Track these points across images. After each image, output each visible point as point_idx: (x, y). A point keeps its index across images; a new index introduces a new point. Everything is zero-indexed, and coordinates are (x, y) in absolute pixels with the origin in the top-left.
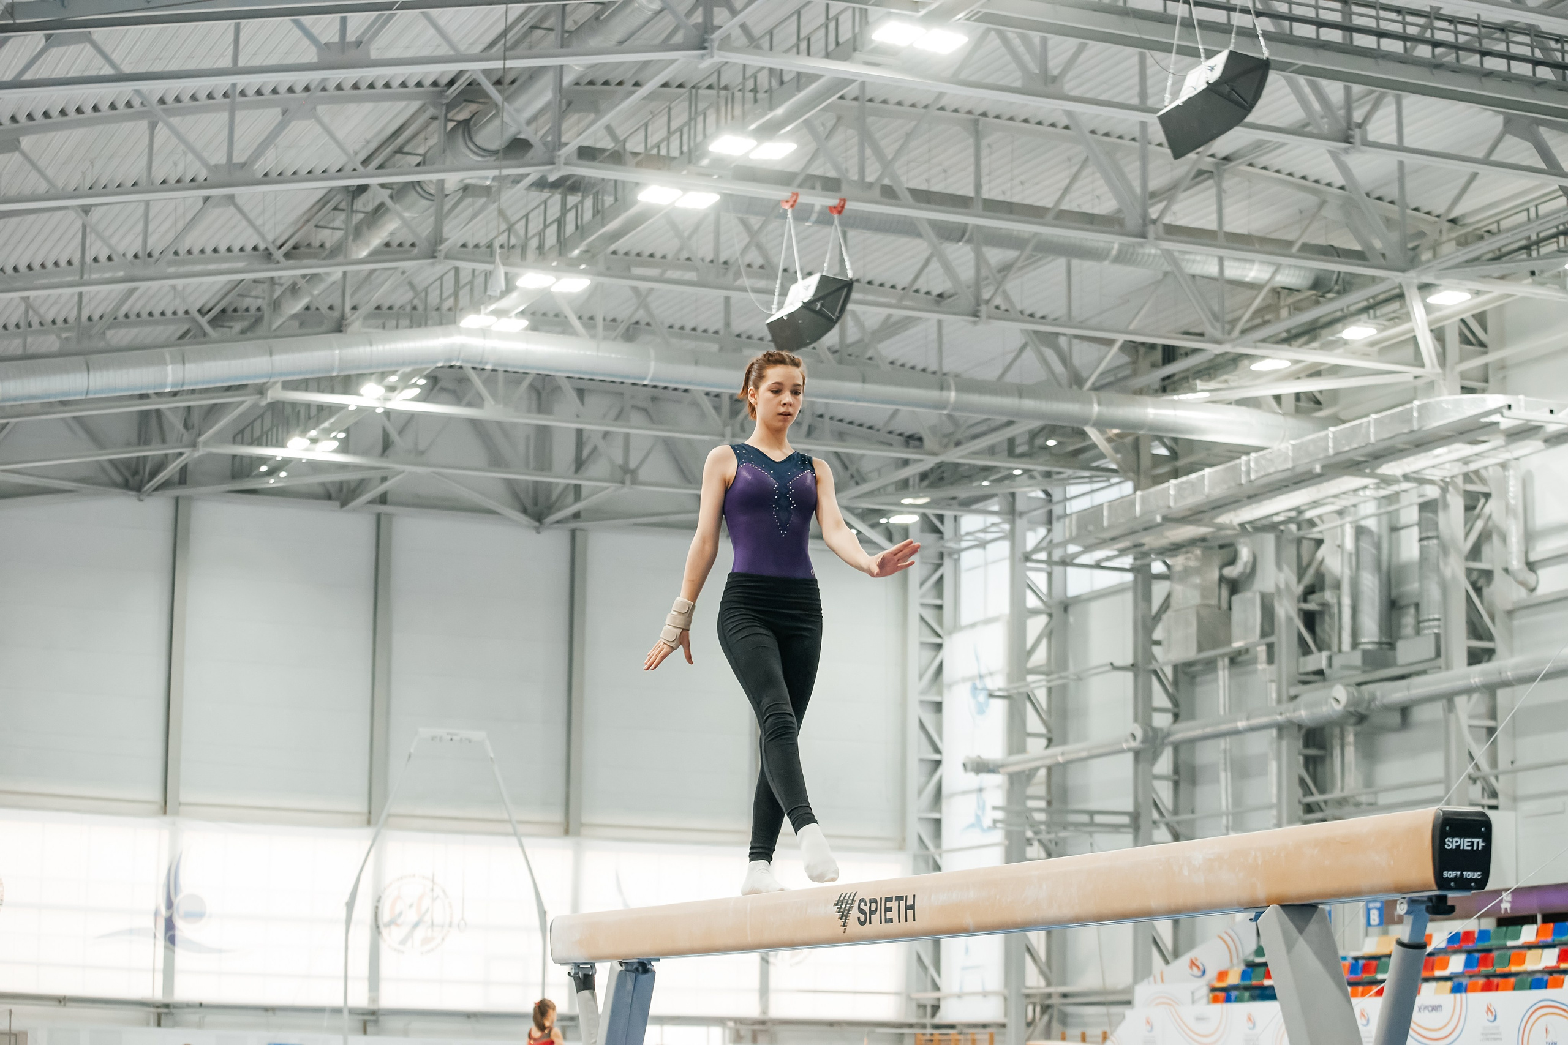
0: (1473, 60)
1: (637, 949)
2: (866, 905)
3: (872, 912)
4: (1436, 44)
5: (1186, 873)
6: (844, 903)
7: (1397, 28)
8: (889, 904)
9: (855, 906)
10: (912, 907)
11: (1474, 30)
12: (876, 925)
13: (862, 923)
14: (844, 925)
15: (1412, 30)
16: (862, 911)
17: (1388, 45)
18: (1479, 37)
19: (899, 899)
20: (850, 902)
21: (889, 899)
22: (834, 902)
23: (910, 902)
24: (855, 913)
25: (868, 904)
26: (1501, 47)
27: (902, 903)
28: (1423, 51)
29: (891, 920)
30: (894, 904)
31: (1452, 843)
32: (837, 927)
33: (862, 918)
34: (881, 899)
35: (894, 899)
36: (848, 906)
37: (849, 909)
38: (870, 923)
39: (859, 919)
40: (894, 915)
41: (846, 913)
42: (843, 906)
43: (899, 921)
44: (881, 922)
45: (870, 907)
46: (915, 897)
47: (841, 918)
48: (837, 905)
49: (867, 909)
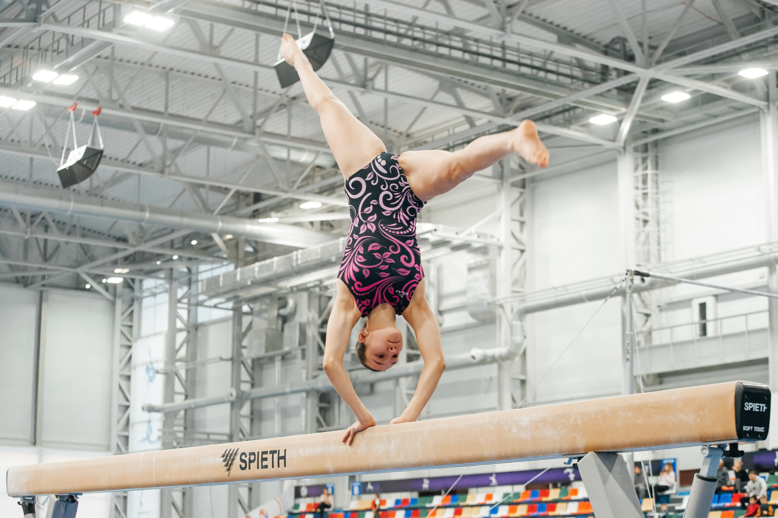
0: (433, 48)
1: (68, 487)
2: (246, 456)
3: (251, 461)
4: (415, 39)
5: (514, 430)
6: (229, 455)
7: (394, 29)
8: (264, 456)
9: (238, 458)
10: (284, 458)
11: (434, 33)
12: (254, 469)
13: (243, 469)
14: (229, 470)
15: (402, 31)
16: (243, 461)
17: (390, 38)
18: (437, 37)
19: (273, 452)
20: (233, 455)
21: (264, 453)
22: (221, 455)
23: (282, 454)
24: (237, 462)
25: (248, 456)
26: (447, 42)
27: (276, 456)
28: (407, 42)
29: (266, 467)
30: (269, 456)
31: (748, 406)
32: (222, 472)
33: (243, 465)
34: (258, 453)
35: (269, 452)
36: (232, 457)
37: (233, 459)
38: (250, 468)
39: (240, 466)
40: (269, 463)
41: (230, 462)
42: (228, 458)
43: (273, 467)
44: (258, 468)
45: (250, 458)
46: (285, 450)
47: (226, 466)
48: (223, 457)
49: (247, 459)
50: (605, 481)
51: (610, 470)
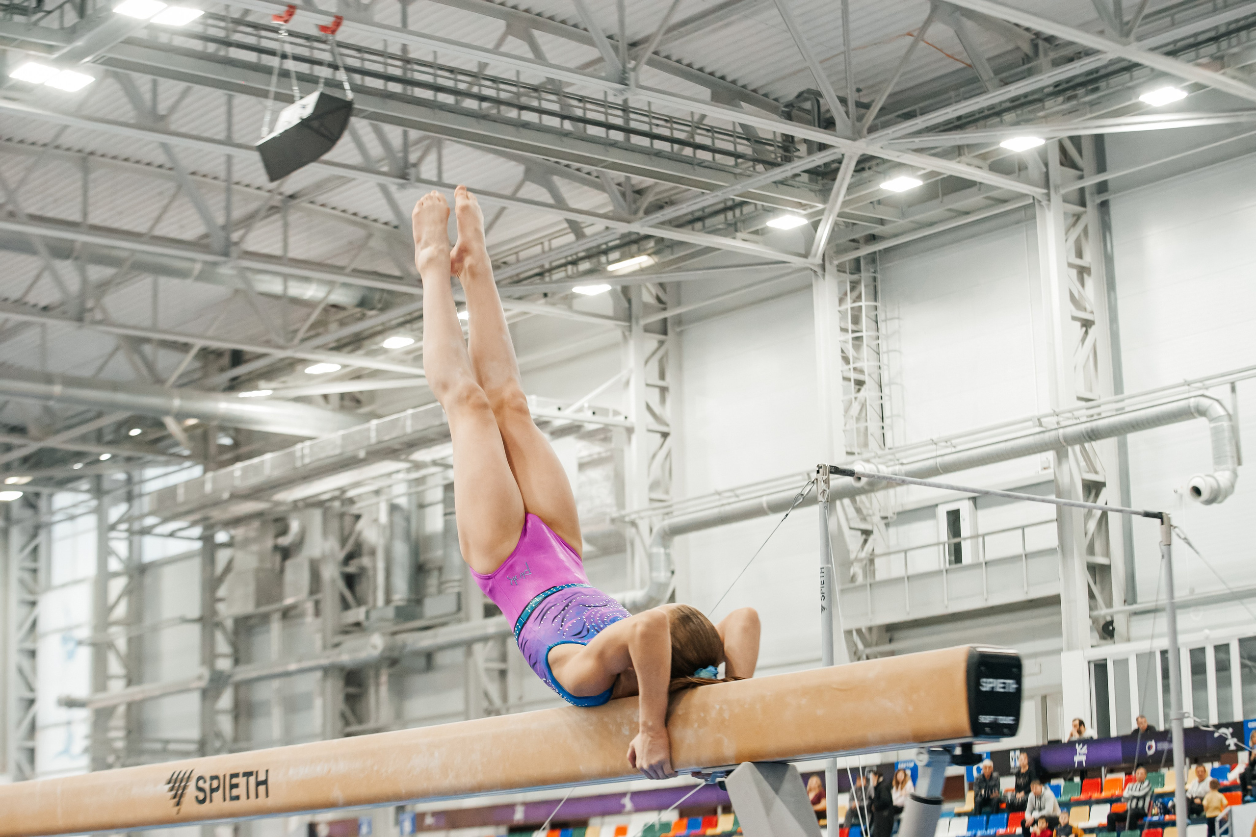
0: (512, 114)
2: (205, 782)
3: (213, 790)
4: (482, 99)
6: (178, 781)
7: (450, 84)
8: (235, 781)
10: (265, 782)
11: (513, 89)
12: (218, 802)
13: (202, 802)
14: (178, 804)
15: (462, 87)
16: (201, 789)
17: (444, 98)
18: (517, 95)
19: (248, 774)
20: (185, 780)
22: (165, 780)
23: (262, 778)
24: (191, 791)
26: (535, 104)
27: (252, 779)
28: (470, 104)
29: (237, 798)
30: (241, 781)
31: (988, 684)
32: (168, 808)
33: (201, 796)
34: (225, 776)
35: (241, 775)
36: (183, 784)
37: (185, 788)
38: (211, 801)
39: (197, 797)
40: (240, 791)
41: (180, 792)
42: (177, 785)
43: (248, 797)
44: (225, 800)
45: (211, 785)
46: (267, 771)
47: (175, 797)
48: (169, 783)
49: (206, 786)
50: (768, 807)
51: (777, 790)
